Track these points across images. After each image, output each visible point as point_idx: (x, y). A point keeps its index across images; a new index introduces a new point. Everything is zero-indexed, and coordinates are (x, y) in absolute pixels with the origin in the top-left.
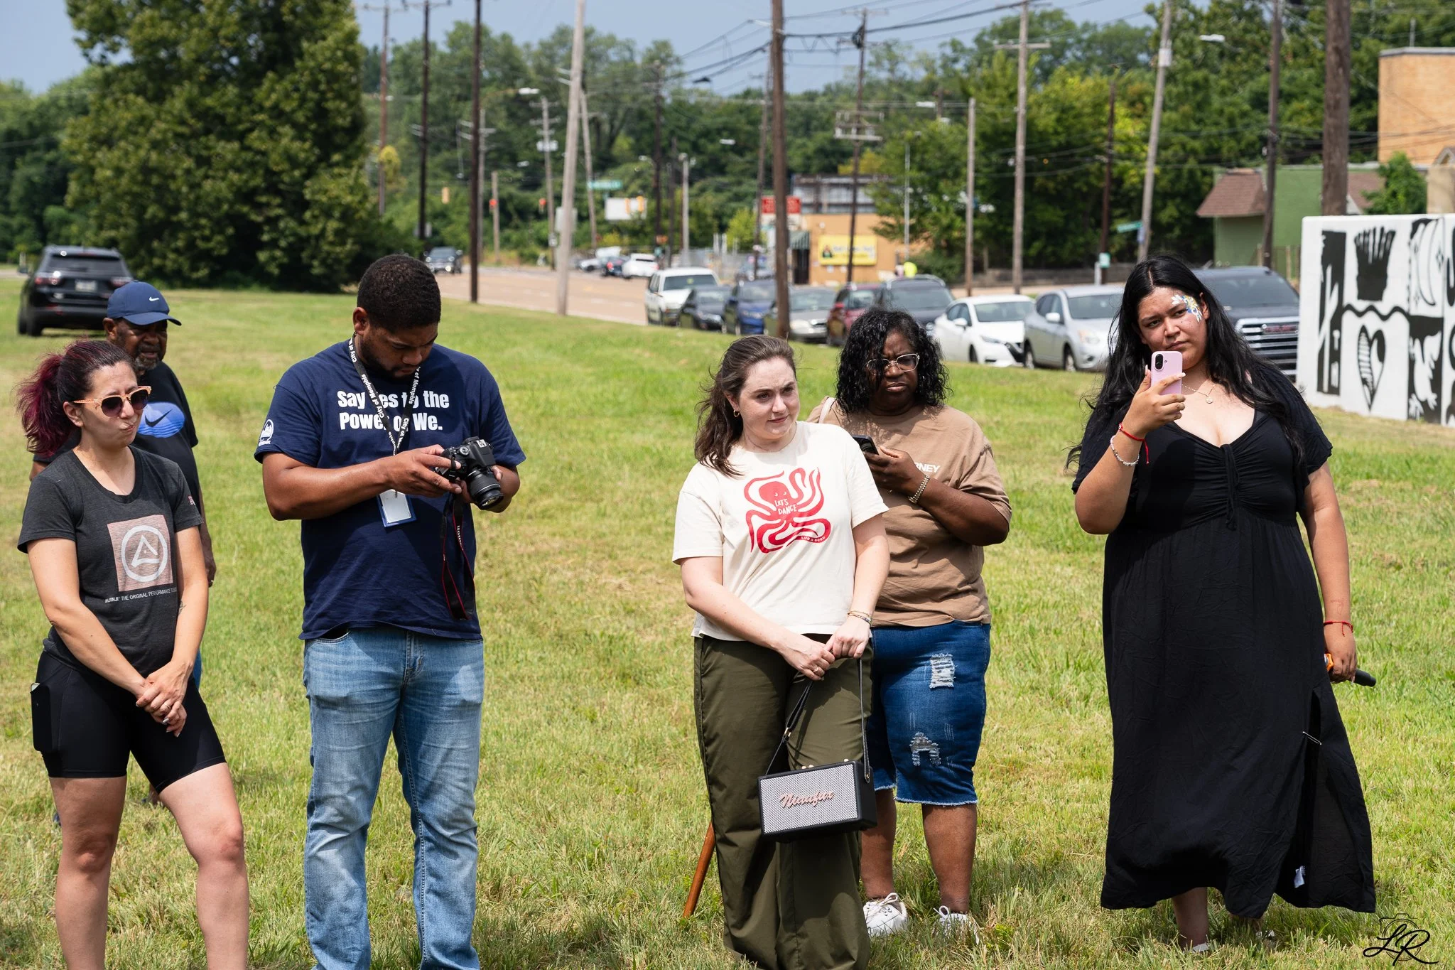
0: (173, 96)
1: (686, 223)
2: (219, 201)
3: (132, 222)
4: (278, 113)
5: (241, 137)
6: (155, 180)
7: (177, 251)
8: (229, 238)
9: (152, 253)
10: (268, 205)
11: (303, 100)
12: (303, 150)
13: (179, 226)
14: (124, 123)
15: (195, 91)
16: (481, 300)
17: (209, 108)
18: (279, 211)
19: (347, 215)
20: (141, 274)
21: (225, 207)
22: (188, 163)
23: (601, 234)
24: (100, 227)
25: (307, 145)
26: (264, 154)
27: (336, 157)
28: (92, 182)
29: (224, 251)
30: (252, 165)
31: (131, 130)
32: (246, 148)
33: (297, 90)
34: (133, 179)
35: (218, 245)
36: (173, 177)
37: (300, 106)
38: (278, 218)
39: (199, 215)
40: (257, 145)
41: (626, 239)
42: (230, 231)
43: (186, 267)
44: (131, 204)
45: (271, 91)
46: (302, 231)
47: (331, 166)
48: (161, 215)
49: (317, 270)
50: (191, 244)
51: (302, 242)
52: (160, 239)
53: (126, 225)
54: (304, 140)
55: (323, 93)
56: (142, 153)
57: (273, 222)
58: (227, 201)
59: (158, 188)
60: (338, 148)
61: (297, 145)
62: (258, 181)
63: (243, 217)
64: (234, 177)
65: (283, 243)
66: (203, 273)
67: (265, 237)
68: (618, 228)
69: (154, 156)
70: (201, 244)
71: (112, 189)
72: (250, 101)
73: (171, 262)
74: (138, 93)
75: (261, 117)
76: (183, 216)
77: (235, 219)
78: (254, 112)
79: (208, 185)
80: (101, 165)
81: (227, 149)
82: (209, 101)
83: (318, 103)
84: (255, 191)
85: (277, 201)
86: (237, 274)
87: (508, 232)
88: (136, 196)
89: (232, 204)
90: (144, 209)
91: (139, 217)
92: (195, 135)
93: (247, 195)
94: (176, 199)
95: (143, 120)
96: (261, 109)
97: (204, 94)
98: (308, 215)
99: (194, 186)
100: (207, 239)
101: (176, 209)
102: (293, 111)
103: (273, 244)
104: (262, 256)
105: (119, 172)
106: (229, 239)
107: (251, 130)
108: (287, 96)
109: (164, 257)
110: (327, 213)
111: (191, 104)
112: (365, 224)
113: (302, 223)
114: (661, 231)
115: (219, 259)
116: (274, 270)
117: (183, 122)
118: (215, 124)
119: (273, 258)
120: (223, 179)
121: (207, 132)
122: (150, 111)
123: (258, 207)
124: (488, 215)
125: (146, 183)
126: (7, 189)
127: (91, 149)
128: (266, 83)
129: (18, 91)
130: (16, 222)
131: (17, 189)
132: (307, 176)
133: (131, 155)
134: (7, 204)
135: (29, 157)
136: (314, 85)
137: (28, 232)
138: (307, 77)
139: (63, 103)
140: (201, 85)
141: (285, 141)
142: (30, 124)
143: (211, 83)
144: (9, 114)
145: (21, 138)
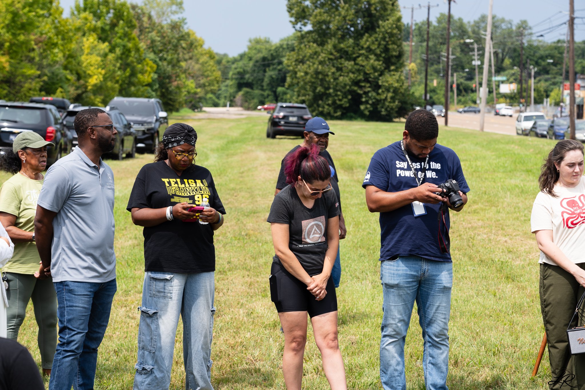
0: (328, 43)
1: (533, 94)
2: (345, 85)
3: (311, 93)
4: (369, 50)
5: (355, 59)
6: (320, 76)
7: (328, 105)
8: (349, 100)
9: (318, 106)
10: (365, 87)
11: (379, 44)
12: (379, 65)
13: (330, 94)
14: (308, 54)
15: (337, 42)
16: (449, 124)
17: (342, 49)
18: (369, 89)
19: (396, 91)
20: (314, 114)
21: (348, 87)
22: (333, 70)
23: (498, 98)
24: (299, 96)
25: (381, 63)
26: (363, 66)
27: (392, 68)
28: (296, 77)
29: (347, 105)
30: (358, 71)
31: (311, 57)
32: (356, 64)
33: (377, 40)
34: (312, 76)
35: (345, 102)
36: (327, 75)
37: (378, 47)
38: (369, 92)
39: (337, 91)
40: (361, 63)
41: (508, 100)
42: (350, 97)
43: (332, 112)
44: (311, 86)
45: (366, 41)
46: (378, 97)
47: (390, 71)
48: (323, 90)
49: (384, 113)
50: (334, 102)
51: (378, 101)
52: (322, 100)
53: (309, 95)
54: (379, 60)
55: (387, 42)
56: (315, 66)
57: (366, 93)
58: (348, 85)
59: (322, 80)
60: (393, 64)
61: (376, 63)
62: (361, 77)
63: (355, 91)
64: (351, 75)
65: (370, 102)
66: (339, 113)
67: (364, 100)
68: (505, 96)
69: (320, 67)
70: (338, 102)
71: (303, 80)
72: (358, 45)
73: (326, 109)
74: (314, 42)
75: (361, 52)
76: (331, 91)
77: (351, 92)
78: (360, 50)
79: (341, 79)
80: (299, 71)
81: (349, 64)
82: (342, 46)
83: (385, 46)
84: (360, 81)
85: (368, 85)
86: (352, 114)
87: (460, 97)
88: (313, 83)
89: (350, 86)
90: (316, 88)
91: (314, 91)
92: (336, 59)
93: (356, 83)
94: (328, 84)
95: (316, 53)
96: (362, 48)
97: (339, 43)
98: (380, 91)
99: (336, 79)
100: (340, 100)
101: (328, 88)
102: (375, 49)
103: (367, 102)
104: (362, 107)
105: (306, 73)
107: (358, 57)
108: (373, 43)
109: (323, 107)
110: (388, 90)
111: (335, 47)
112: (403, 95)
113: (378, 94)
114: (522, 97)
115: (345, 108)
116: (367, 113)
117: (331, 54)
118: (345, 55)
119: (366, 108)
120: (347, 76)
121: (341, 57)
122: (319, 49)
123: (361, 87)
124: (452, 91)
125: (317, 78)
126: (262, 80)
127: (295, 65)
128: (365, 38)
129: (267, 42)
130: (266, 93)
131: (266, 80)
132: (380, 75)
133: (311, 67)
134: (262, 86)
135: (271, 68)
136: (384, 39)
137: (271, 98)
138: (381, 36)
139: (285, 46)
140: (339, 39)
141: (372, 61)
142: (272, 55)
143: (343, 38)
144: (264, 51)
145: (268, 60)
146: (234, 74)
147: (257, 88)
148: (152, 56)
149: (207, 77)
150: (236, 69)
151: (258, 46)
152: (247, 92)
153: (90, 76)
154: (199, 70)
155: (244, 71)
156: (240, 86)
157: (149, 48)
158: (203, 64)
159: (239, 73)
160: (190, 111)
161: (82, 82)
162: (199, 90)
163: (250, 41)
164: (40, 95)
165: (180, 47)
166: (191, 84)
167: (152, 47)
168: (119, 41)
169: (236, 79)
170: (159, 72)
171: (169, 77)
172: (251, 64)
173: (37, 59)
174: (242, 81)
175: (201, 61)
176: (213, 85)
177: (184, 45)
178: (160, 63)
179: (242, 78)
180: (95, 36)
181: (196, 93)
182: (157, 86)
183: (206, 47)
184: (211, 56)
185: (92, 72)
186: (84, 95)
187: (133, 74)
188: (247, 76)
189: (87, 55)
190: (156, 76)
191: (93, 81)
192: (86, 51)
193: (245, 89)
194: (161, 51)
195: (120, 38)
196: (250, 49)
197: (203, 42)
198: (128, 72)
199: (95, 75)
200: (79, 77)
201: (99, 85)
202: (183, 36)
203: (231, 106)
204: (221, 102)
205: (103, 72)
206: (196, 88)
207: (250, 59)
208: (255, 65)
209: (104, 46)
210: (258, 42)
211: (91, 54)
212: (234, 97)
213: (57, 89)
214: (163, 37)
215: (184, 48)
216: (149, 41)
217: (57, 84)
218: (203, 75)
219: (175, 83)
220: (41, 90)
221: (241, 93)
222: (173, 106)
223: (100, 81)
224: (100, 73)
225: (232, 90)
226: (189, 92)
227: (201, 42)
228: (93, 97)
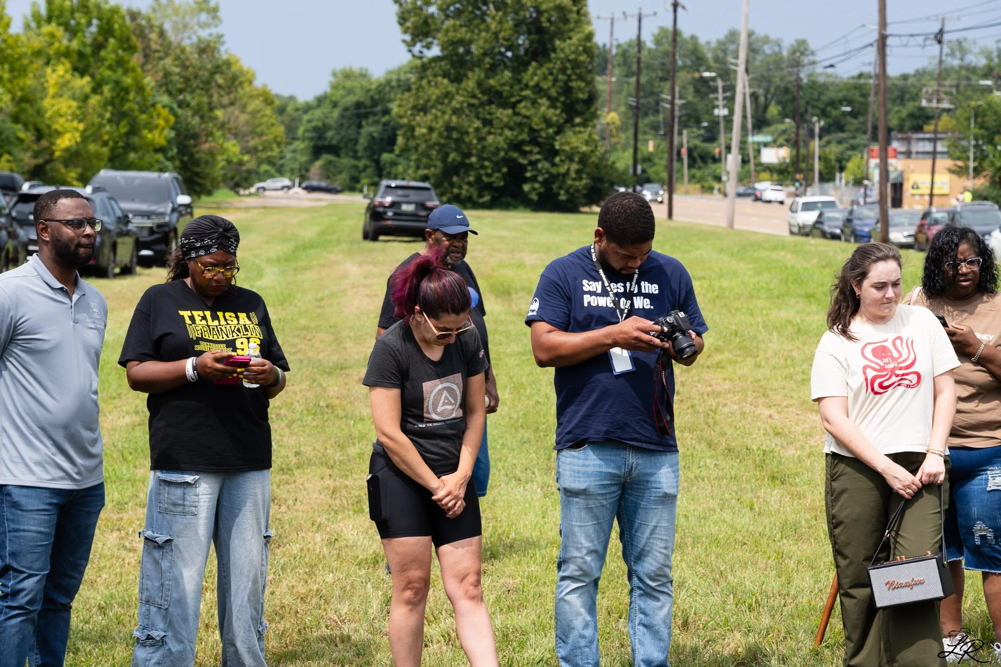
0: (468, 78)
1: (817, 165)
2: (498, 150)
3: (439, 164)
4: (538, 90)
5: (513, 106)
6: (455, 135)
7: (469, 183)
9: (452, 185)
10: (531, 152)
11: (556, 81)
12: (554, 115)
13: (471, 165)
14: (434, 97)
15: (483, 75)
16: (675, 217)
17: (492, 87)
18: (538, 157)
19: (584, 159)
20: (445, 199)
21: (502, 154)
22: (477, 124)
23: (758, 172)
24: (418, 168)
25: (558, 112)
26: (528, 117)
27: (578, 120)
28: (413, 137)
29: (502, 184)
30: (520, 125)
31: (439, 101)
32: (516, 114)
33: (551, 74)
34: (440, 134)
35: (497, 179)
36: (467, 133)
37: (554, 85)
38: (537, 161)
39: (484, 159)
40: (524, 111)
41: (775, 176)
42: (505, 170)
43: (475, 195)
44: (439, 152)
45: (534, 74)
46: (554, 170)
47: (574, 126)
48: (459, 159)
49: (563, 197)
50: (479, 179)
51: (554, 177)
52: (458, 176)
53: (435, 166)
54: (555, 108)
55: (569, 76)
56: (446, 117)
57: (533, 163)
58: (503, 149)
59: (458, 141)
60: (579, 114)
61: (551, 111)
62: (524, 136)
63: (514, 160)
64: (508, 133)
65: (540, 179)
66: (487, 198)
67: (528, 174)
68: (770, 169)
69: (454, 119)
70: (485, 179)
71: (426, 141)
72: (519, 81)
73: (465, 191)
74: (444, 77)
75: (527, 93)
76: (474, 159)
77: (508, 161)
78: (522, 90)
79: (490, 138)
80: (419, 125)
81: (503, 114)
82: (492, 82)
83: (566, 83)
84: (522, 143)
85: (536, 149)
86: (509, 199)
87: (693, 171)
88: (442, 146)
89: (506, 152)
90: (447, 155)
91: (444, 159)
92: (482, 105)
93: (516, 146)
94: (469, 148)
95: (447, 95)
96: (527, 86)
97: (488, 77)
98: (557, 159)
99: (481, 139)
100: (489, 175)
101: (469, 155)
102: (549, 89)
103: (534, 179)
104: (526, 187)
105: (431, 129)
106: (504, 176)
107: (519, 101)
108: (545, 78)
109: (460, 188)
110: (570, 158)
111: (479, 84)
112: (597, 166)
113: (554, 165)
114: (798, 170)
115: (497, 189)
116: (534, 197)
117: (474, 96)
118: (497, 97)
119: (534, 189)
120: (501, 135)
121: (490, 102)
122: (452, 88)
123: (524, 154)
124: (680, 159)
125: (449, 137)
126: (356, 141)
127: (412, 115)
128: (531, 70)
129: (364, 75)
130: (361, 164)
131: (363, 141)
132: (557, 133)
133: (439, 118)
134: (356, 152)
135: (371, 119)
136: (563, 70)
137: (369, 171)
138: (558, 65)
139: (394, 83)
140: (487, 71)
141: (543, 109)
142: (372, 98)
143: (493, 69)
144: (358, 91)
145: (366, 107)
146: (306, 131)
147: (347, 155)
148: (165, 99)
149: (261, 135)
150: (309, 121)
151: (348, 84)
152: (330, 162)
153: (59, 134)
154: (247, 123)
155: (324, 125)
156: (317, 151)
157: (161, 86)
158: (254, 113)
159: (315, 129)
160: (232, 193)
161: (44, 143)
162: (246, 158)
163: (334, 74)
165: (213, 84)
166: (233, 147)
167: (165, 84)
168: (107, 73)
169: (311, 139)
170: (179, 126)
171: (195, 136)
172: (336, 113)
174: (320, 143)
175: (251, 108)
176: (272, 150)
177: (221, 81)
178: (179, 111)
179: (321, 137)
180: (68, 65)
181: (241, 163)
182: (174, 151)
183: (258, 83)
184: (268, 100)
185: (62, 126)
186: (48, 167)
187: (134, 130)
188: (330, 134)
189: (53, 97)
190: (172, 134)
191: (65, 142)
192: (51, 91)
193: (326, 157)
194: (181, 91)
195: (110, 68)
196: (334, 87)
197: (253, 75)
198: (124, 128)
199: (67, 131)
200: (39, 135)
201: (74, 148)
202: (218, 67)
205: (81, 127)
206: (242, 154)
207: (335, 105)
208: (342, 116)
209: (84, 83)
210: (348, 75)
211: (61, 96)
212: (307, 170)
214: (184, 67)
215: (220, 86)
216: (161, 74)
217: (2, 147)
218: (253, 133)
219: (206, 146)
221: (319, 163)
222: (200, 185)
223: (77, 143)
224: (76, 129)
225: (304, 159)
226: (229, 162)
227: (249, 76)
228: (63, 170)
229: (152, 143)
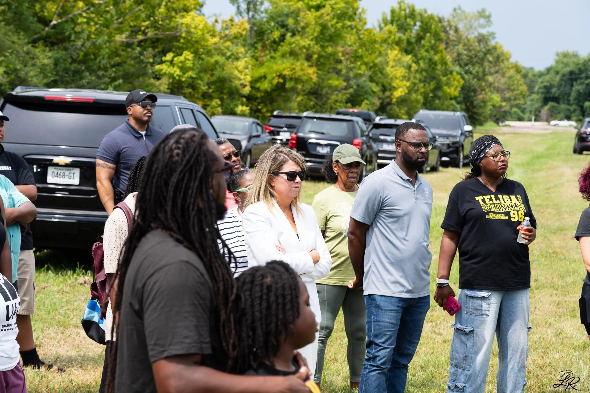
126: (569, 95)
129: (575, 55)
130: (572, 108)
131: (573, 95)
134: (569, 101)
135: (579, 82)
137: (577, 112)
142: (580, 69)
144: (571, 65)
145: (576, 74)
146: (540, 88)
147: (564, 103)
148: (457, 68)
149: (513, 91)
150: (542, 82)
151: (566, 60)
152: (553, 107)
153: (395, 89)
154: (505, 83)
155: (551, 85)
156: (546, 100)
157: (455, 61)
158: (510, 78)
159: (545, 87)
160: (495, 124)
161: (388, 93)
162: (504, 104)
163: (557, 55)
164: (346, 107)
165: (486, 60)
166: (496, 98)
167: (458, 60)
168: (425, 54)
169: (543, 93)
170: (465, 85)
171: (475, 91)
172: (558, 78)
173: (344, 71)
174: (548, 96)
175: (508, 75)
176: (519, 100)
177: (491, 59)
178: (466, 77)
179: (548, 92)
181: (501, 107)
182: (462, 99)
183: (513, 60)
184: (518, 69)
185: (397, 84)
186: (389, 107)
187: (439, 87)
188: (554, 90)
189: (392, 67)
191: (398, 94)
192: (391, 63)
193: (551, 104)
194: (466, 65)
195: (427, 51)
196: (557, 62)
197: (510, 56)
198: (433, 85)
199: (399, 87)
200: (384, 89)
201: (404, 97)
202: (489, 50)
203: (535, 120)
204: (526, 116)
205: (408, 84)
206: (501, 101)
207: (557, 73)
208: (562, 79)
209: (408, 59)
210: (565, 55)
211: (396, 66)
212: (540, 112)
213: (362, 101)
214: (469, 50)
215: (490, 62)
216: (455, 54)
217: (362, 95)
218: (509, 89)
219: (480, 97)
220: (347, 102)
221: (546, 108)
222: (476, 120)
223: (406, 94)
224: (405, 85)
225: (537, 105)
226: (494, 106)
227: (508, 56)
228: (397, 110)
229: (450, 94)
